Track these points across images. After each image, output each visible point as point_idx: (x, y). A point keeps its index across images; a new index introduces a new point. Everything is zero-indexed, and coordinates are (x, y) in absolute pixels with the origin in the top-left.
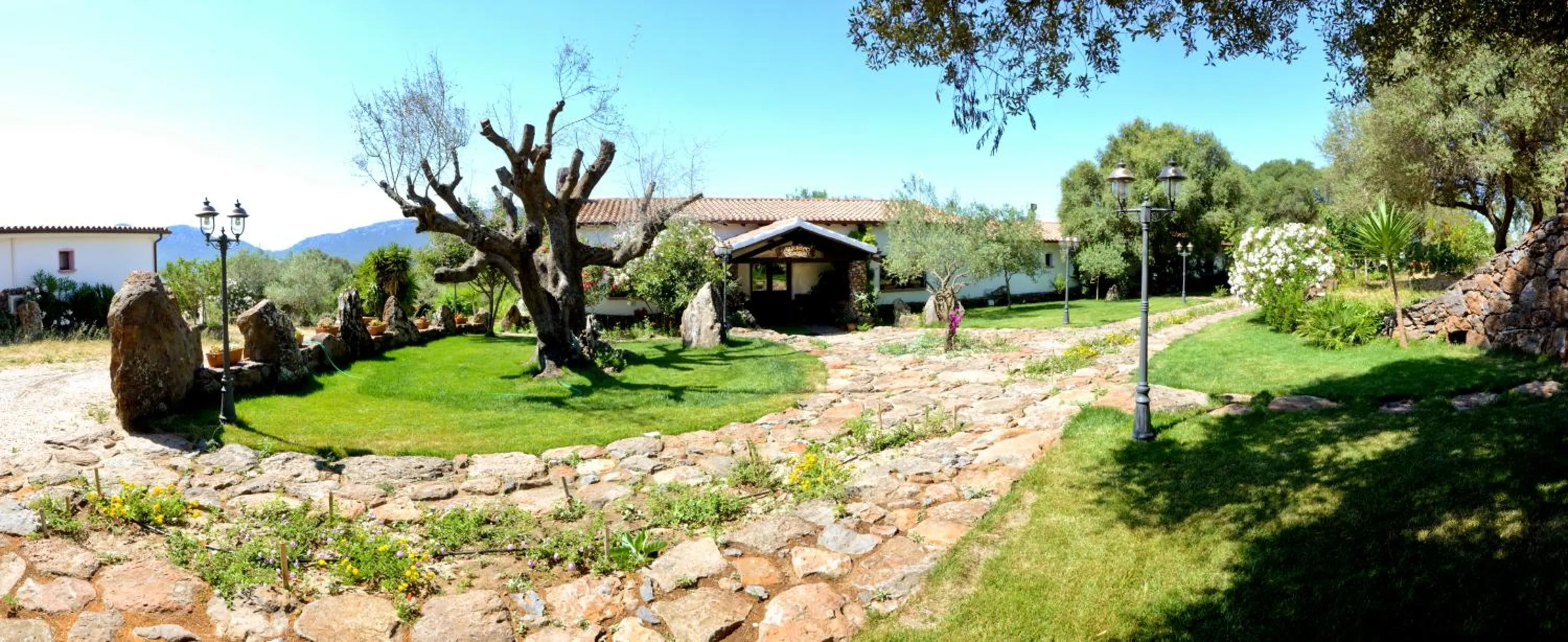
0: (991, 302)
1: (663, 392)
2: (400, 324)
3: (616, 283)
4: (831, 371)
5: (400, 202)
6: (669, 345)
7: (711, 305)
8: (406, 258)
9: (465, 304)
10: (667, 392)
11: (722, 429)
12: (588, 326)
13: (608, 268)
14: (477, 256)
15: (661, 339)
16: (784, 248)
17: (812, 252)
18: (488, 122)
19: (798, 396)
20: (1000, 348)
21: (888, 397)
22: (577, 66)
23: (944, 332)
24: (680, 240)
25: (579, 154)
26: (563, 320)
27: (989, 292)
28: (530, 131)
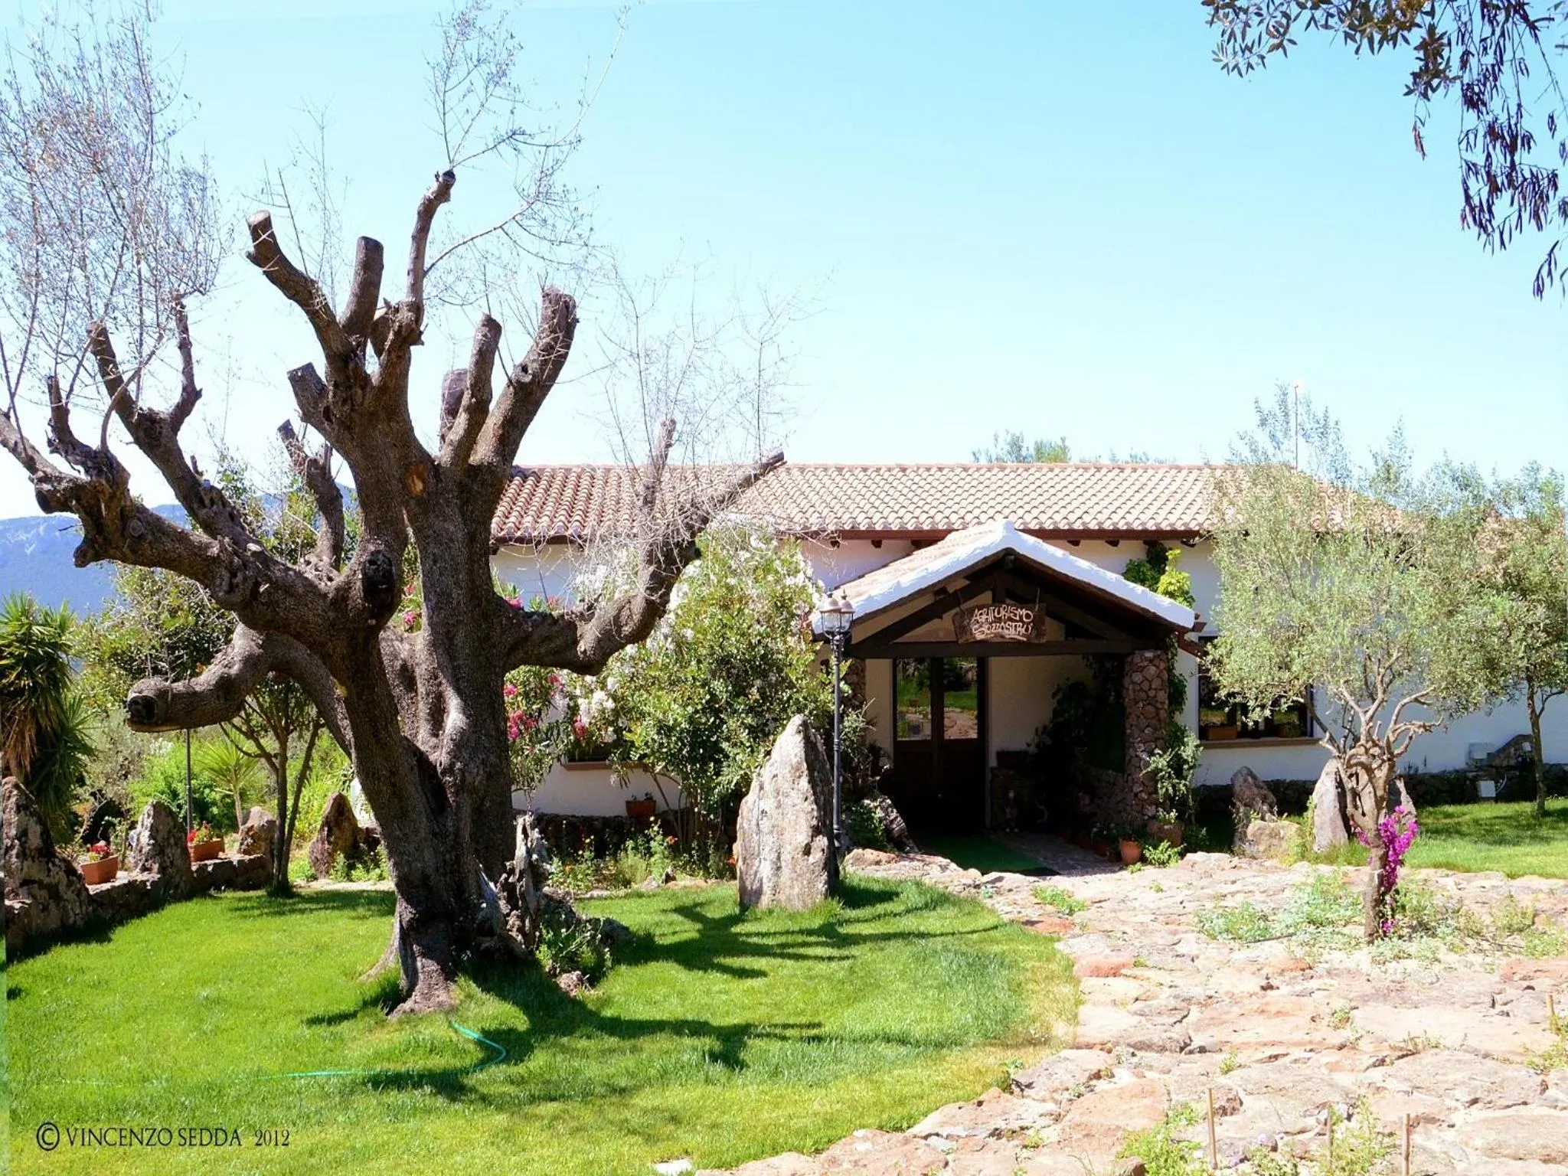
0: (1487, 788)
1: (696, 1042)
2: (35, 871)
3: (584, 720)
4: (1089, 983)
5: (30, 464)
6: (709, 902)
7: (804, 783)
8: (56, 646)
9: (216, 795)
10: (708, 1043)
11: (835, 1150)
12: (521, 851)
13: (564, 675)
14: (242, 642)
15: (690, 884)
16: (971, 612)
17: (1037, 623)
18: (266, 224)
19: (1010, 1055)
20: (1518, 939)
21: (1227, 1070)
22: (484, 69)
23: (1365, 876)
24: (730, 589)
25: (492, 328)
26: (457, 835)
27: (1480, 755)
28: (372, 254)
